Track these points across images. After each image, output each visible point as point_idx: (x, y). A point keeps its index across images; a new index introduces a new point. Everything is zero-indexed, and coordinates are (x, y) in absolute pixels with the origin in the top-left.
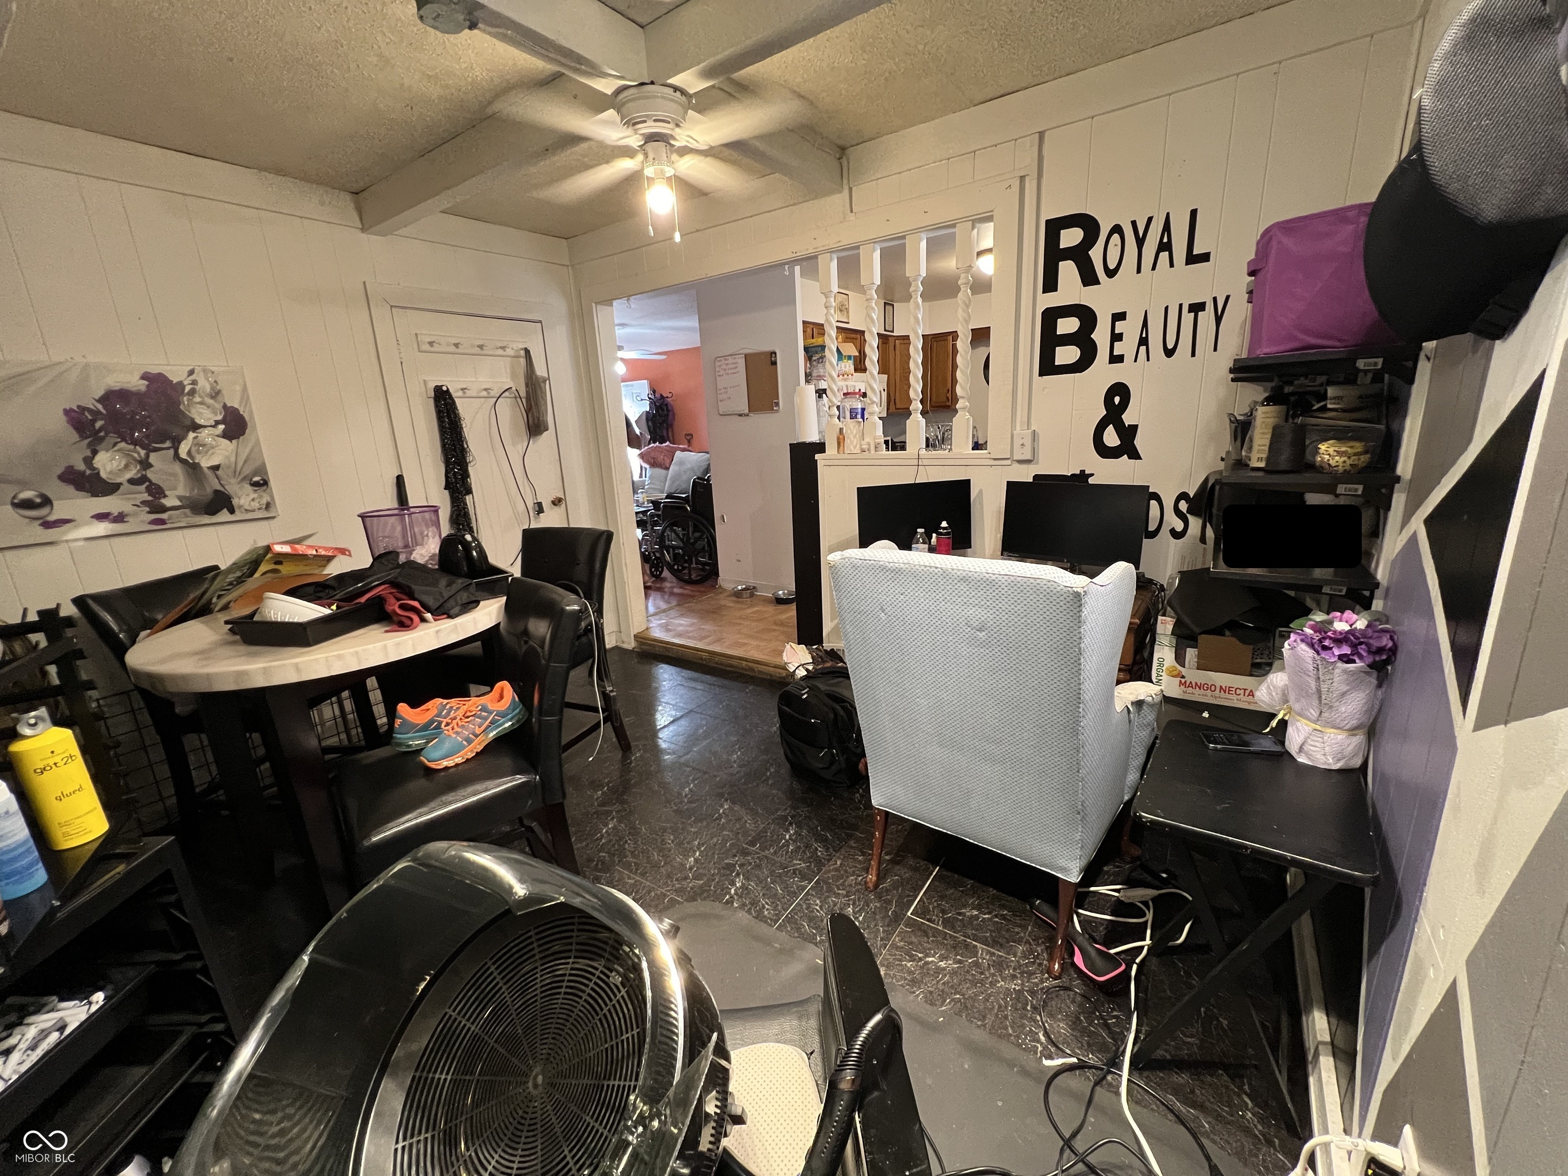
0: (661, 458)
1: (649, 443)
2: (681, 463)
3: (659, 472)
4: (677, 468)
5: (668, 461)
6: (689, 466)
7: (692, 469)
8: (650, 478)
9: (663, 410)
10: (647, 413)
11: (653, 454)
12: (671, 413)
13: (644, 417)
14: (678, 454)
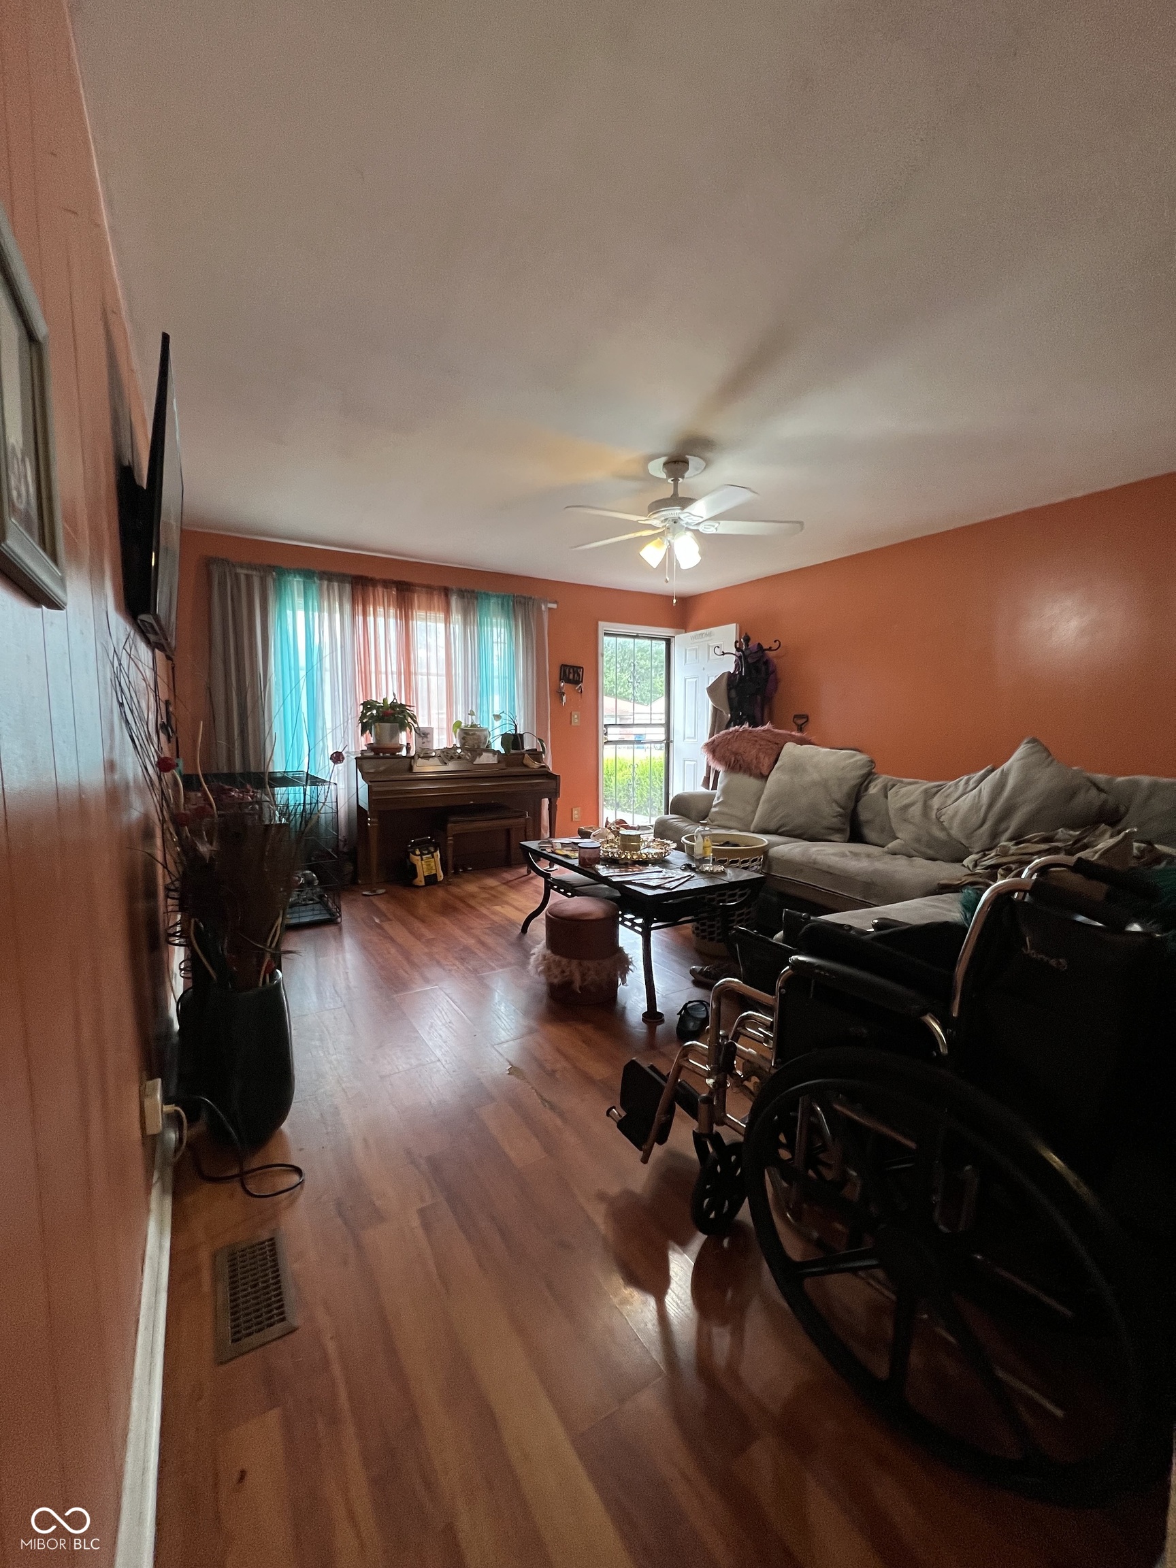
0: (751, 753)
1: (728, 727)
2: (797, 768)
3: (747, 782)
4: (785, 778)
5: (766, 762)
6: (815, 776)
7: (824, 784)
8: (724, 792)
9: (758, 671)
10: (730, 676)
11: (735, 746)
12: (772, 677)
13: (724, 681)
14: (790, 748)
